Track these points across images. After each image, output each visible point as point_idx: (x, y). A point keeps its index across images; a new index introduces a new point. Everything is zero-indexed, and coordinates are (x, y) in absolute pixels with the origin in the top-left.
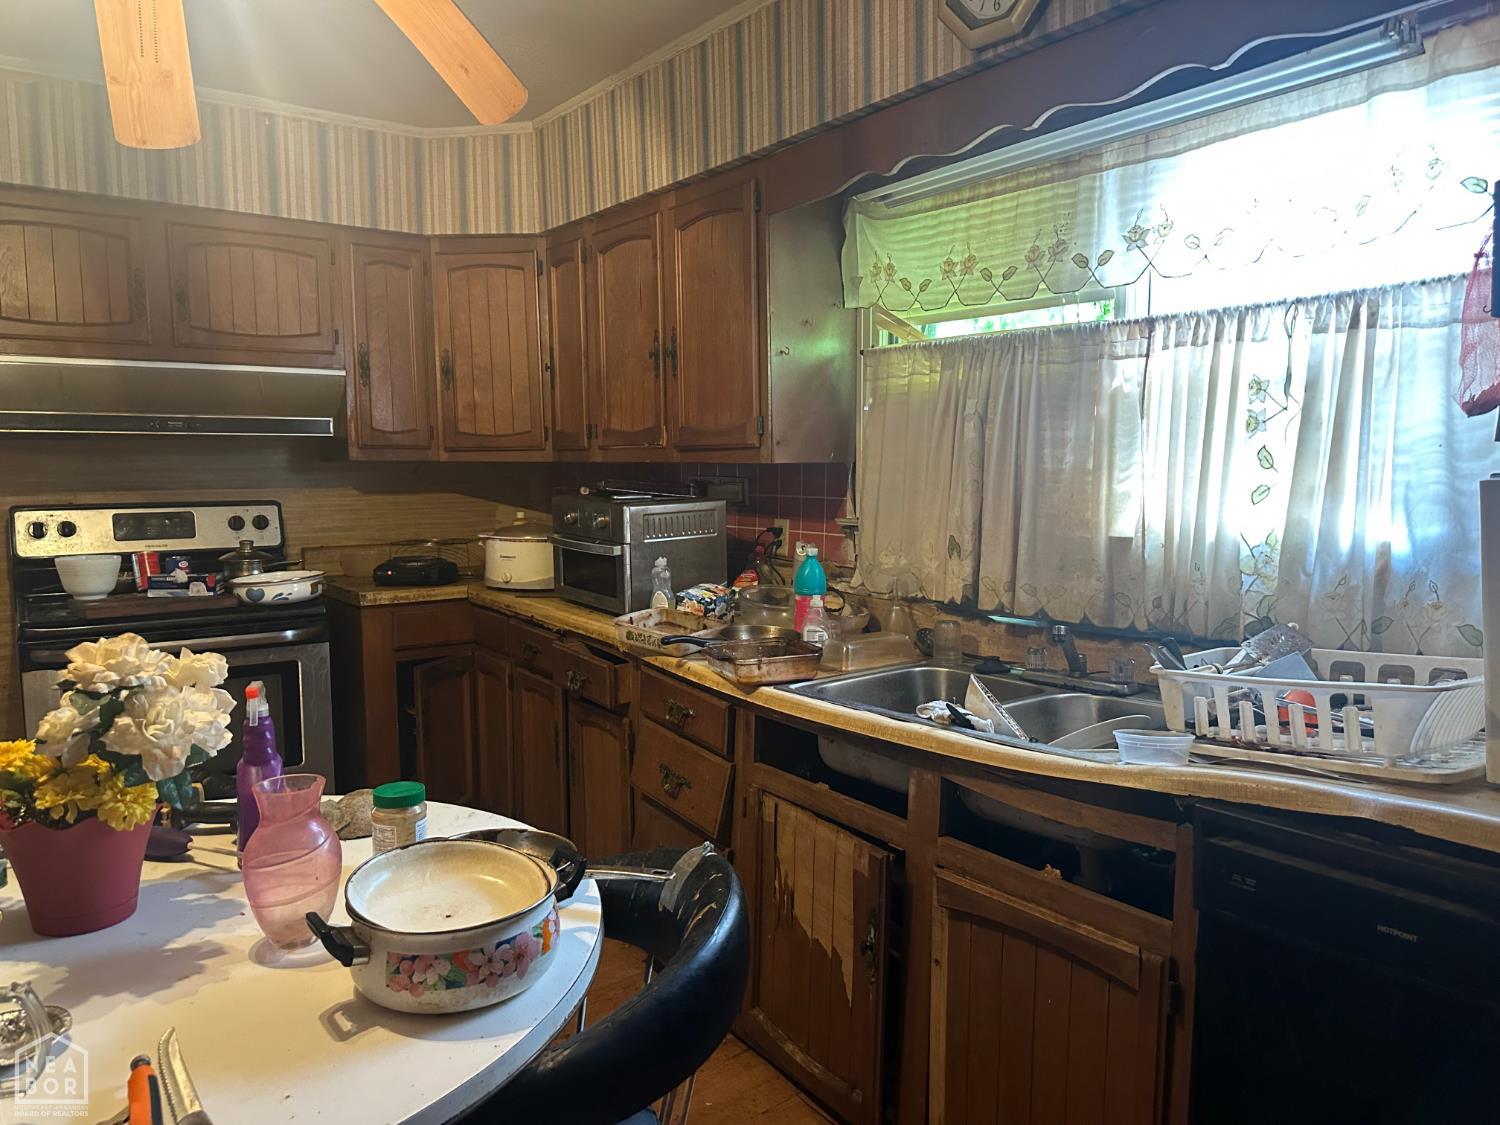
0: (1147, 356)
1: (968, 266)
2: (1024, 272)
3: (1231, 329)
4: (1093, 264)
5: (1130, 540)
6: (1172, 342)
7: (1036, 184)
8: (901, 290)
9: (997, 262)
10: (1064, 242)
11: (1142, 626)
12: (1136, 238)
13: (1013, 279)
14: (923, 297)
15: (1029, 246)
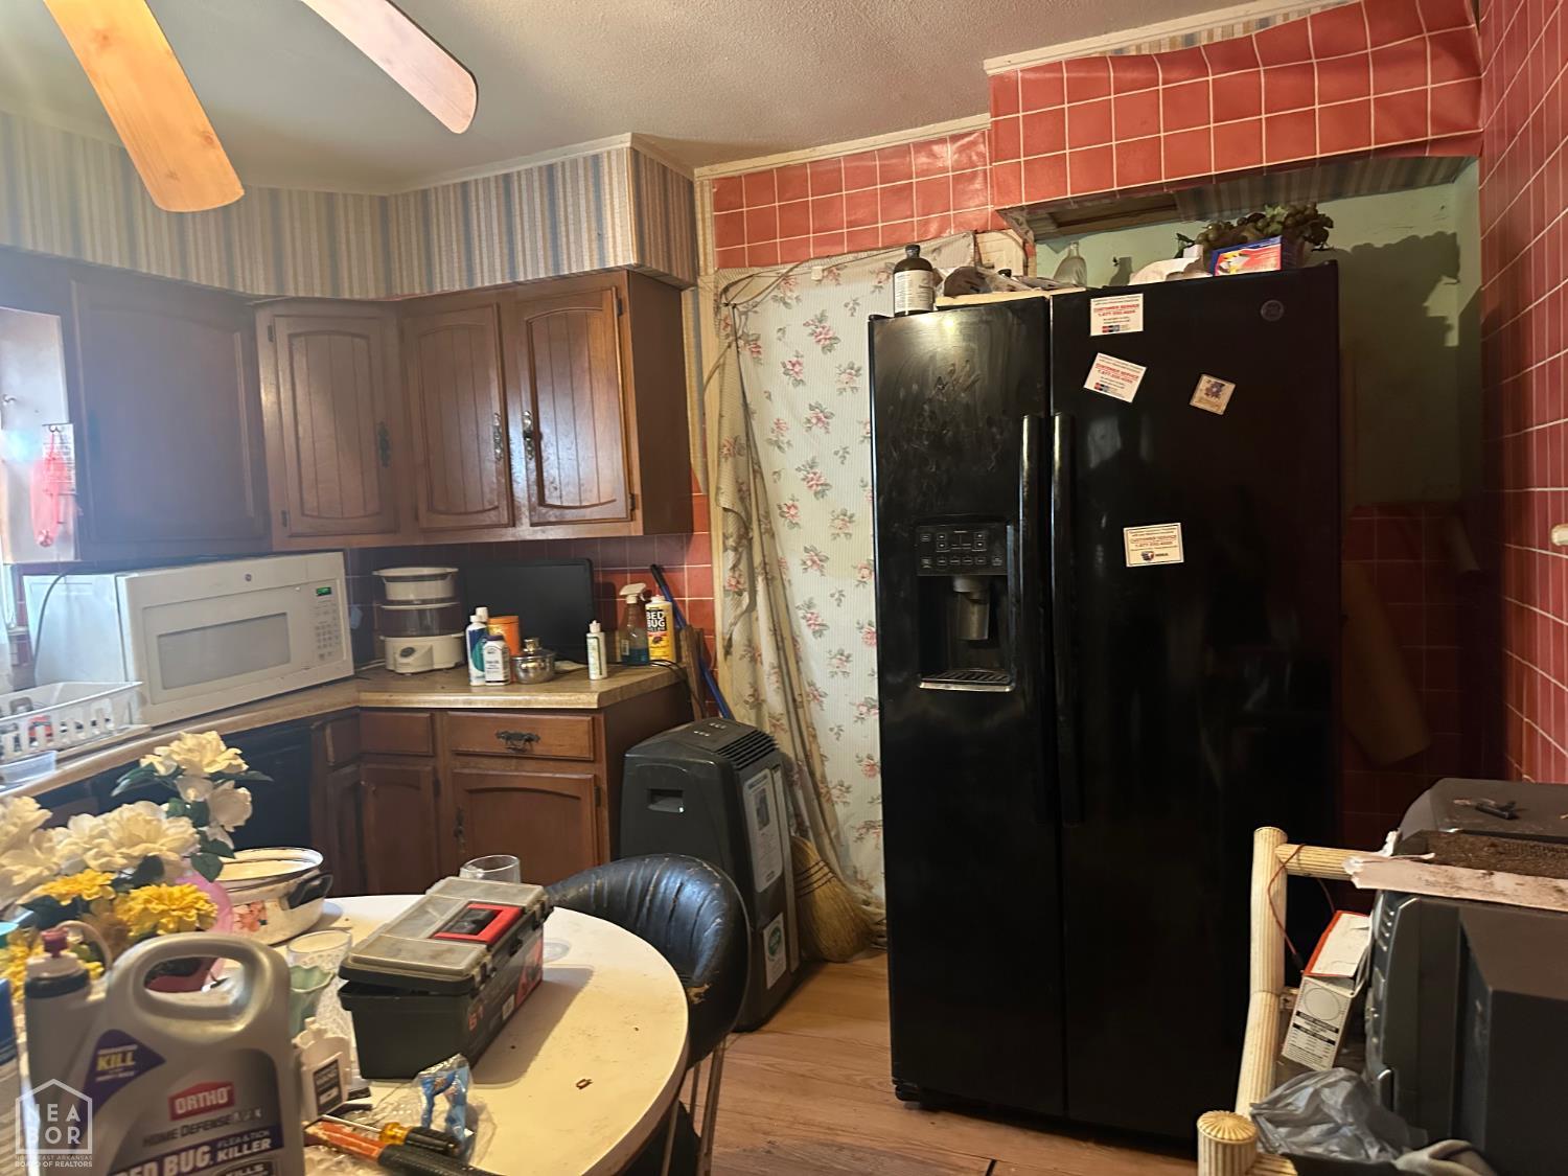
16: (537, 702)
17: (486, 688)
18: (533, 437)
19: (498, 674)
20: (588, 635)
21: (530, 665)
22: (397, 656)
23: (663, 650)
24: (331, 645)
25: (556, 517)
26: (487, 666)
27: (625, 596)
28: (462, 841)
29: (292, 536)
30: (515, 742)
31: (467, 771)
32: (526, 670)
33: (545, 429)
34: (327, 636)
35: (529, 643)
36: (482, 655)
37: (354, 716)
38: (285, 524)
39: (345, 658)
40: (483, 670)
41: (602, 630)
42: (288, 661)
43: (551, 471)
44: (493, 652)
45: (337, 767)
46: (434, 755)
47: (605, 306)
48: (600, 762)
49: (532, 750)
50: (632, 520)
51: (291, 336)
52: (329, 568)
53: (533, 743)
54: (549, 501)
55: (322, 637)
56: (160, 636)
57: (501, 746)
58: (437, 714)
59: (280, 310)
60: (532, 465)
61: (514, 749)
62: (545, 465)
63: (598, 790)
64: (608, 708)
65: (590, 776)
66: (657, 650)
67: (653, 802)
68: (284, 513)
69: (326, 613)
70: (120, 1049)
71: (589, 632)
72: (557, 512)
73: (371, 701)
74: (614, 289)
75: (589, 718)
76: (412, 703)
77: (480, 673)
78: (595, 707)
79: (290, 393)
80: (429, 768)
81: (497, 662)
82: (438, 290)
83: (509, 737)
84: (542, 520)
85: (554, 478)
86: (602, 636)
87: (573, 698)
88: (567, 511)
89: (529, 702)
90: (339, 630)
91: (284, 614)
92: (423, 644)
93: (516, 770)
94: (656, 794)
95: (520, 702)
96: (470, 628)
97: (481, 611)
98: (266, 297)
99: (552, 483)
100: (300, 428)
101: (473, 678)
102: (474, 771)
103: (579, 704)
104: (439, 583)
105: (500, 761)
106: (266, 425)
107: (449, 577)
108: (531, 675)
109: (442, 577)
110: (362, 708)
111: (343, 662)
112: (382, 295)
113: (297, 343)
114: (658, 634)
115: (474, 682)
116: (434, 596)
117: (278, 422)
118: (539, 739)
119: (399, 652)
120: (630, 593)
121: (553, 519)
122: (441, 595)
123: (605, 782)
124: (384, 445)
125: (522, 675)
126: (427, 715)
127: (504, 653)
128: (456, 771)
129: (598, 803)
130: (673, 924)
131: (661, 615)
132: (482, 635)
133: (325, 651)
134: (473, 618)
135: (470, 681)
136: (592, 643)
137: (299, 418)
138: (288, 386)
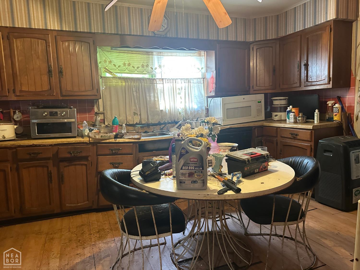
0: (163, 84)
1: (129, 65)
2: (141, 68)
3: (174, 82)
4: (154, 69)
5: (163, 110)
6: (167, 82)
7: (142, 54)
8: (113, 66)
9: (135, 65)
10: (148, 65)
11: (166, 122)
12: (160, 66)
13: (139, 69)
14: (119, 68)
15: (142, 64)
16: (299, 127)
17: (289, 123)
18: (307, 65)
19: (292, 120)
20: (315, 113)
21: (300, 119)
22: (274, 116)
23: (337, 118)
24: (260, 113)
25: (310, 84)
26: (290, 118)
27: (328, 104)
28: (281, 156)
29: (254, 91)
30: (293, 135)
31: (283, 141)
32: (299, 120)
33: (309, 63)
34: (259, 111)
35: (300, 114)
36: (289, 116)
37: (262, 127)
38: (253, 88)
39: (263, 116)
40: (289, 119)
41: (319, 112)
42: (251, 116)
43: (310, 73)
44: (292, 115)
45: (258, 137)
46: (277, 137)
47: (326, 30)
48: (312, 142)
49: (297, 137)
50: (329, 84)
51: (257, 49)
52: (261, 97)
53: (297, 136)
54: (309, 80)
55: (258, 111)
56: (227, 109)
57: (290, 136)
58: (278, 128)
59: (255, 44)
60: (306, 72)
61: (293, 137)
62: (309, 72)
63: (311, 148)
64: (315, 129)
65: (309, 145)
66: (335, 118)
67: (325, 152)
68: (253, 86)
69: (259, 106)
70: (184, 150)
71: (315, 112)
72: (311, 83)
73: (265, 124)
74: (329, 26)
75: (310, 131)
76: (273, 125)
77: (289, 120)
78: (312, 129)
79: (256, 61)
80: (276, 139)
81: (292, 118)
82: (288, 34)
83: (292, 134)
84: (307, 85)
85: (311, 75)
86: (318, 113)
87: (307, 126)
88: (313, 83)
89: (297, 127)
90: (262, 110)
91: (251, 106)
92: (279, 114)
93: (294, 142)
94: (326, 151)
95: (295, 126)
96: (287, 110)
97: (291, 107)
98: (252, 41)
99: (310, 76)
100: (257, 68)
101: (287, 121)
102: (285, 141)
103: (308, 128)
104: (284, 101)
105: (290, 139)
106: (251, 68)
107: (286, 100)
108: (300, 121)
109: (285, 99)
110: (264, 126)
111: (262, 117)
112: (276, 37)
113: (258, 50)
114: (336, 114)
115: (287, 122)
116: (283, 104)
117: (253, 67)
118: (299, 135)
119: (274, 115)
120: (330, 103)
121: (309, 85)
122: (284, 103)
123: (313, 146)
124: (274, 70)
125: (298, 121)
126: (276, 128)
127: (294, 116)
128: (281, 140)
129: (311, 151)
130: (305, 170)
131: (337, 109)
132: (290, 111)
133: (259, 114)
134: (288, 108)
135: (286, 122)
136: (316, 114)
137: (257, 66)
138: (256, 59)
